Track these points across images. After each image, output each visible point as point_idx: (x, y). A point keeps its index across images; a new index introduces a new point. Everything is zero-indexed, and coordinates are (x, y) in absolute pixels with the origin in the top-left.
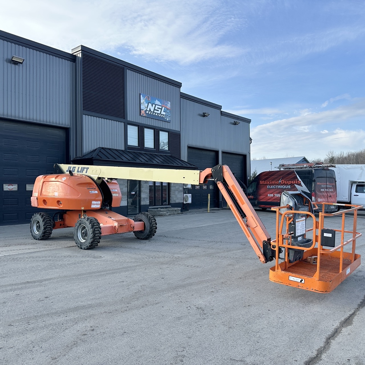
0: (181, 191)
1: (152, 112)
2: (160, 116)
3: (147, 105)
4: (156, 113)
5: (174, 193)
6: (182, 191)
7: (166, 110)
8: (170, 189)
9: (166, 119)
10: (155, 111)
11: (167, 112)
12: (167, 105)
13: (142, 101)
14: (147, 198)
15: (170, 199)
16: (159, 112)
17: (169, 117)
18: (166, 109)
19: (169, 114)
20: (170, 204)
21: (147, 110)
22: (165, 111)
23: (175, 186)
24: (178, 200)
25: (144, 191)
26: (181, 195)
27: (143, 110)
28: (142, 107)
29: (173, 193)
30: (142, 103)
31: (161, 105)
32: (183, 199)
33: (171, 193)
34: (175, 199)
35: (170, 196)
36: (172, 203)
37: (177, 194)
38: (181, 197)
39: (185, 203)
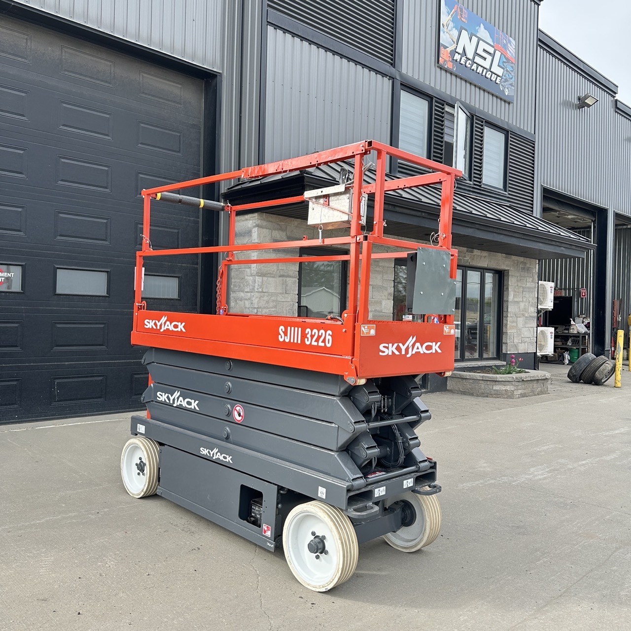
0: (530, 317)
1: (469, 59)
2: (488, 76)
3: (455, 33)
4: (478, 65)
5: (514, 324)
6: (534, 317)
7: (504, 62)
8: (505, 309)
9: (503, 91)
10: (478, 60)
11: (507, 71)
12: (505, 46)
13: (444, 19)
15: (504, 341)
16: (486, 64)
17: (511, 85)
18: (504, 60)
19: (511, 77)
20: (502, 356)
21: (455, 52)
22: (501, 64)
23: (518, 302)
24: (523, 344)
26: (531, 330)
27: (446, 47)
28: (444, 38)
29: (513, 322)
30: (445, 24)
31: (492, 44)
32: (536, 342)
33: (508, 323)
34: (516, 341)
35: (504, 331)
36: (508, 353)
37: (522, 326)
38: (531, 336)
39: (539, 354)
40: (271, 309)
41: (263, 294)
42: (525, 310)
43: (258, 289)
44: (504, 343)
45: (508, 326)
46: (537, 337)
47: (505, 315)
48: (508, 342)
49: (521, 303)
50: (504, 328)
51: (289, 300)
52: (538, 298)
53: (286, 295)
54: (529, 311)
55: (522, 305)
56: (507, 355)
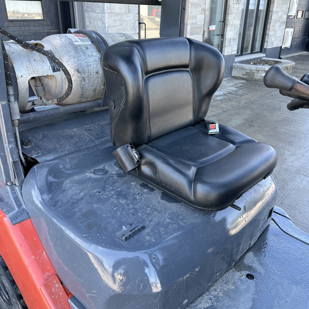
0: (283, 22)
5: (274, 28)
6: (285, 22)
8: (270, 18)
14: (235, 39)
15: (266, 40)
20: (263, 50)
23: (278, 12)
24: (276, 41)
25: (231, 23)
26: (282, 31)
29: (273, 26)
32: (283, 40)
33: (271, 27)
34: (273, 39)
35: (267, 33)
36: (268, 48)
37: (277, 29)
38: (281, 35)
39: (283, 47)
40: (119, 27)
41: (111, 14)
42: (281, 17)
43: (107, 10)
44: (266, 41)
45: (270, 29)
46: (284, 36)
47: (269, 21)
48: (269, 40)
49: (279, 12)
50: (267, 31)
51: (132, 18)
52: (289, 8)
53: (129, 15)
54: (283, 18)
55: (280, 13)
56: (267, 50)
